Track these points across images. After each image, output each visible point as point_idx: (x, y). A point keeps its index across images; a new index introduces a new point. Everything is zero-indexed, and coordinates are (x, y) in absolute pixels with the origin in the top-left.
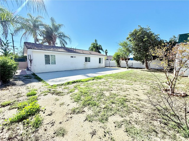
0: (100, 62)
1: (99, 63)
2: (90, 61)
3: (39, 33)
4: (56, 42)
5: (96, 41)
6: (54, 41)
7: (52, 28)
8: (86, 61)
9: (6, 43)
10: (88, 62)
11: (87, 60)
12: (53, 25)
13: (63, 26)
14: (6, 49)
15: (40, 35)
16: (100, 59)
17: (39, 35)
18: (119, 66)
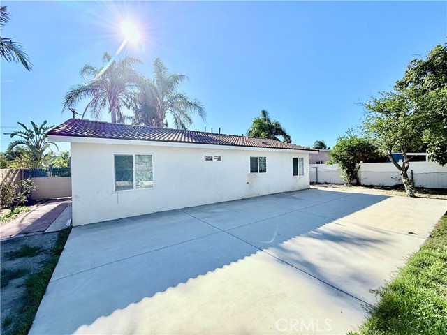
0: (295, 173)
1: (294, 175)
2: (265, 171)
3: (125, 100)
4: (164, 121)
5: (264, 113)
6: (160, 117)
7: (156, 85)
8: (254, 170)
9: (41, 128)
10: (259, 174)
11: (257, 166)
12: (160, 78)
13: (184, 79)
14: (38, 143)
15: (126, 104)
16: (295, 161)
17: (123, 104)
18: (355, 181)
